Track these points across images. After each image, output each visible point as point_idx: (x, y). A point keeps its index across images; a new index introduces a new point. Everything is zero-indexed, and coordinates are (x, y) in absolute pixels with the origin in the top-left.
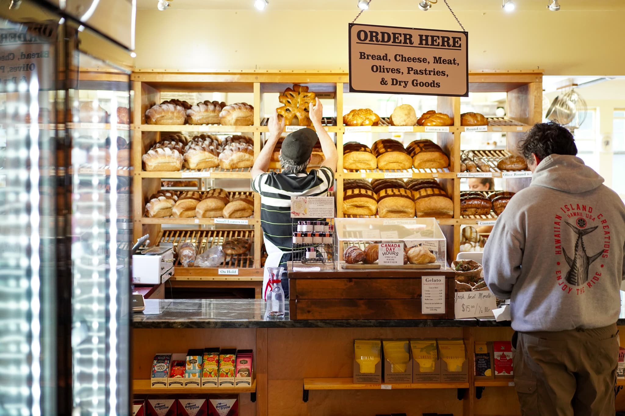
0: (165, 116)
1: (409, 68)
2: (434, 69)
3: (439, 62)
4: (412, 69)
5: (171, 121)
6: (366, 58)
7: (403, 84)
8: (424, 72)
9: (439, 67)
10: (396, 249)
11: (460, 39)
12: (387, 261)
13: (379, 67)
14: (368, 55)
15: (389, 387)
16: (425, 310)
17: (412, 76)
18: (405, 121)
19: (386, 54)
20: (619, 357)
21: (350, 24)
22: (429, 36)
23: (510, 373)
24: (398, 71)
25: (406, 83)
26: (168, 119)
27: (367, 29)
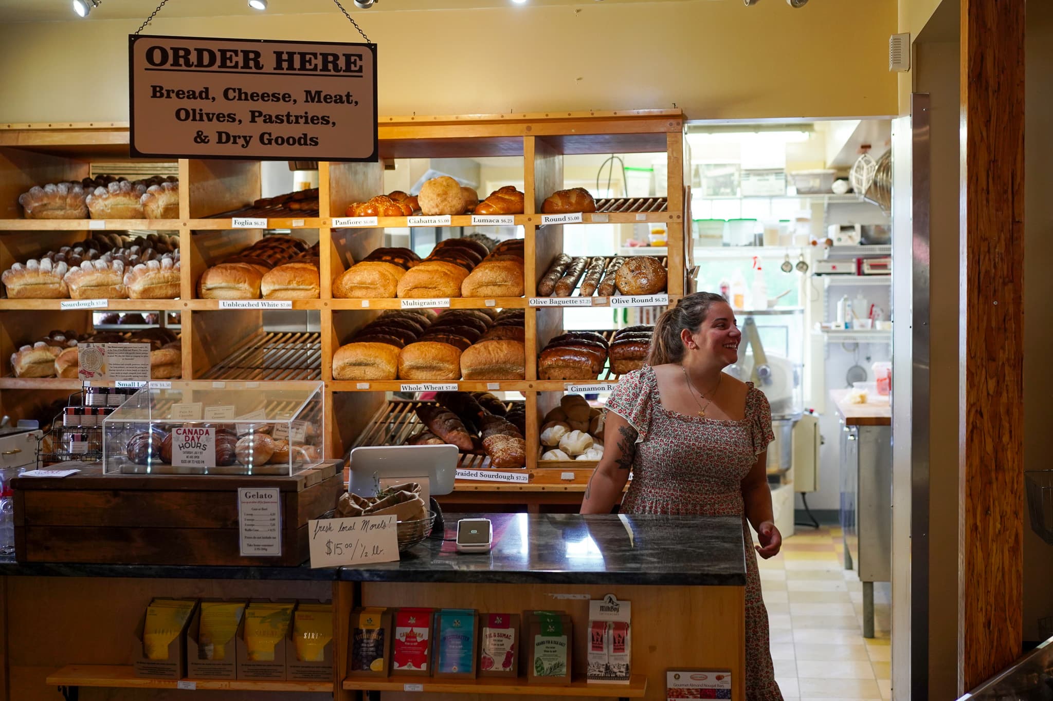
0: (50, 203)
1: (253, 112)
2: (306, 113)
3: (316, 100)
4: (260, 114)
5: (61, 213)
6: (165, 95)
7: (241, 141)
8: (285, 118)
9: (316, 109)
10: (203, 437)
11: (360, 57)
12: (187, 459)
13: (191, 112)
14: (168, 91)
15: (192, 685)
16: (246, 550)
17: (261, 126)
18: (437, 206)
19: (207, 89)
20: (615, 642)
21: (130, 36)
22: (295, 53)
23: (420, 667)
24: (232, 118)
25: (247, 140)
26: (55, 209)
27: (167, 45)
